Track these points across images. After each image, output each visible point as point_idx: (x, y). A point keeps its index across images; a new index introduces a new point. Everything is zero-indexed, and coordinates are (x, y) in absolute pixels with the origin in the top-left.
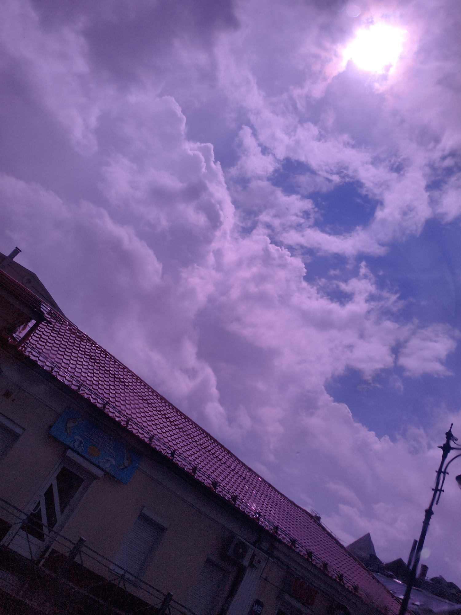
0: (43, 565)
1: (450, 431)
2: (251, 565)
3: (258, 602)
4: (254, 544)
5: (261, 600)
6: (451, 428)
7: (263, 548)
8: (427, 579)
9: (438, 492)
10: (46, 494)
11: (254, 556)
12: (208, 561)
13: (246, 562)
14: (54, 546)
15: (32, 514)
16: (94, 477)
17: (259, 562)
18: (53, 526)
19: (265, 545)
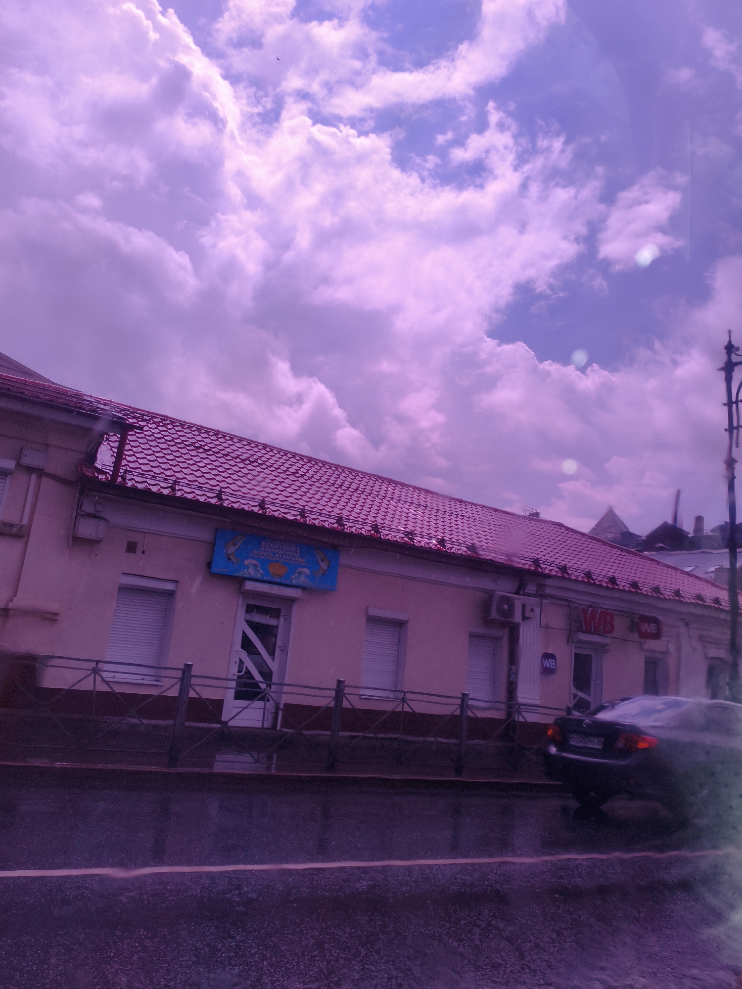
0: (282, 726)
1: (730, 342)
2: (525, 618)
3: (547, 656)
4: (517, 593)
5: (550, 651)
6: (730, 337)
7: (531, 592)
8: (707, 533)
9: (735, 431)
10: (243, 647)
11: (524, 606)
12: (472, 636)
13: (517, 618)
14: (285, 699)
15: (239, 677)
16: (292, 600)
17: (532, 610)
18: (271, 679)
19: (531, 588)
